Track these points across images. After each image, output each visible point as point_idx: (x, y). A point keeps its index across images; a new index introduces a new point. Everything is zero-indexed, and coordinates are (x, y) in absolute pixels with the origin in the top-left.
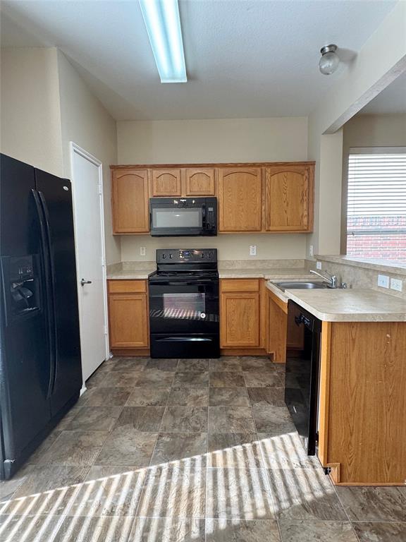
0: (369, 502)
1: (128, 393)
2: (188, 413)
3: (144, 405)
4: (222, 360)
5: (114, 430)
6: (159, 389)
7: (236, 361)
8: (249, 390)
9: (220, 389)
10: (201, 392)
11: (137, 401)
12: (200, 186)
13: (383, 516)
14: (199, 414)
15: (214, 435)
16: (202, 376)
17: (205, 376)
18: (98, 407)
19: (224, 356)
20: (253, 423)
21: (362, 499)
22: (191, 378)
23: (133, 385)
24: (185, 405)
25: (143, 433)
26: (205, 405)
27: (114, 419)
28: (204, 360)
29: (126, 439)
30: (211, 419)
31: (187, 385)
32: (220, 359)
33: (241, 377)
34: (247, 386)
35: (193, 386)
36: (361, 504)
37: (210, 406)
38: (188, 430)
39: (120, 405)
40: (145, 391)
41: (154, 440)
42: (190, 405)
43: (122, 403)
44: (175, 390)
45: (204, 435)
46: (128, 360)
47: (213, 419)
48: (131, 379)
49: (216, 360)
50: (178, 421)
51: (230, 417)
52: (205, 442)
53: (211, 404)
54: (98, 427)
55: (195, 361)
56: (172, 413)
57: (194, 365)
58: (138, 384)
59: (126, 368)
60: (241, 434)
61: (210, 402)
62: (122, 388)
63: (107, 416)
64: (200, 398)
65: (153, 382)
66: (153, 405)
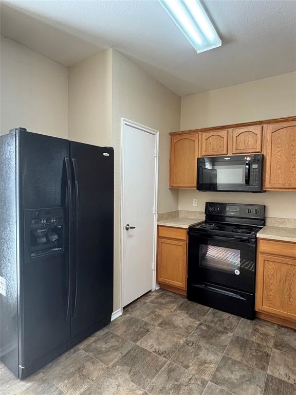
2: (184, 380)
3: (152, 350)
4: (255, 324)
5: (113, 366)
6: (175, 336)
7: (270, 331)
9: (235, 363)
10: (211, 357)
11: (148, 343)
14: (194, 387)
16: (223, 337)
17: (226, 338)
18: (118, 336)
19: (259, 318)
22: (209, 335)
23: (157, 323)
24: (187, 367)
25: (131, 384)
26: (207, 378)
27: (120, 355)
28: (236, 317)
29: (114, 383)
31: (202, 343)
32: (254, 321)
33: (268, 355)
34: (269, 372)
35: (207, 346)
37: (212, 381)
39: (134, 341)
40: (162, 334)
42: (192, 369)
43: (137, 340)
44: (188, 344)
46: (168, 296)
48: (159, 316)
49: (249, 321)
50: (169, 386)
53: (215, 379)
54: (104, 358)
55: (226, 315)
56: (170, 371)
57: (223, 321)
58: (160, 325)
59: (162, 304)
61: (214, 376)
62: (146, 324)
63: (117, 349)
64: (206, 365)
65: (174, 326)
66: (159, 354)
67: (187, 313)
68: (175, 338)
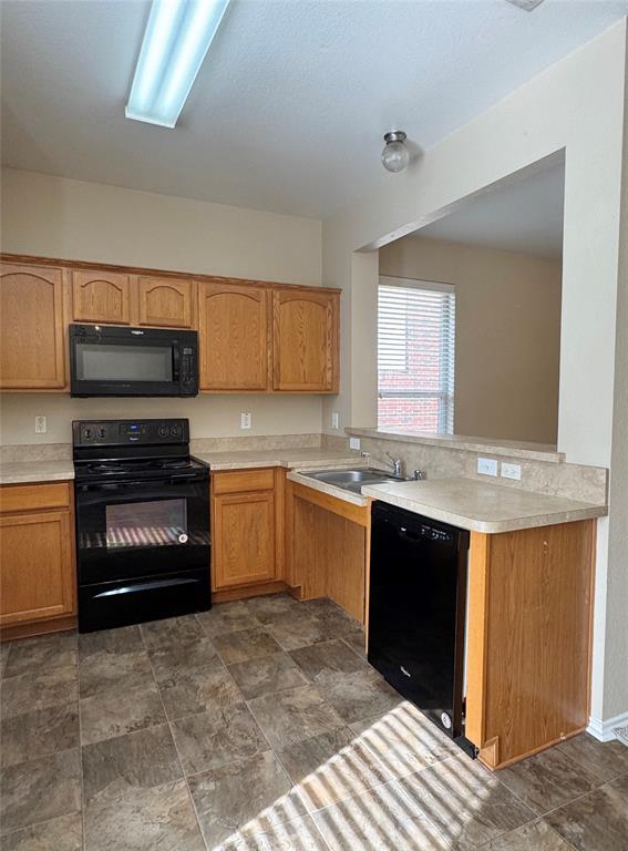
0: (542, 780)
1: (74, 717)
2: (217, 724)
3: (123, 732)
4: (218, 612)
5: (87, 803)
6: (133, 693)
8: (294, 654)
9: (246, 665)
10: (216, 679)
11: (103, 727)
12: (166, 310)
13: (567, 794)
14: (238, 720)
15: (286, 751)
16: (201, 648)
17: (205, 646)
18: (19, 766)
19: (215, 604)
20: (331, 711)
21: (533, 779)
22: (181, 656)
23: (73, 696)
24: (202, 709)
25: (155, 790)
26: (239, 701)
27: (74, 781)
28: (186, 618)
29: (126, 814)
30: (264, 723)
31: (184, 672)
32: (213, 610)
33: (267, 636)
34: (285, 649)
35: (195, 670)
36: (536, 787)
37: (248, 699)
38: (236, 756)
39: (69, 747)
40: (107, 702)
41: (186, 797)
42: (211, 707)
43: (73, 742)
44: (166, 687)
45: (269, 756)
46: (30, 648)
47: (267, 721)
48: (60, 685)
49: (207, 613)
50: (208, 744)
51: (291, 710)
52: (279, 768)
53: (248, 695)
54: (48, 810)
55: (171, 622)
56: (188, 730)
57: (174, 631)
58: (83, 693)
59: (37, 666)
60: (327, 735)
61: (243, 692)
62: (52, 711)
63: (53, 780)
64: (221, 690)
65: (112, 680)
66: (141, 727)
67: (108, 652)
68: (137, 694)
